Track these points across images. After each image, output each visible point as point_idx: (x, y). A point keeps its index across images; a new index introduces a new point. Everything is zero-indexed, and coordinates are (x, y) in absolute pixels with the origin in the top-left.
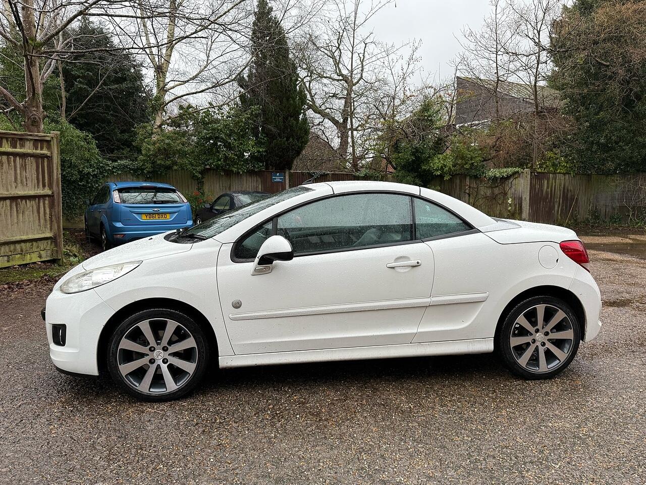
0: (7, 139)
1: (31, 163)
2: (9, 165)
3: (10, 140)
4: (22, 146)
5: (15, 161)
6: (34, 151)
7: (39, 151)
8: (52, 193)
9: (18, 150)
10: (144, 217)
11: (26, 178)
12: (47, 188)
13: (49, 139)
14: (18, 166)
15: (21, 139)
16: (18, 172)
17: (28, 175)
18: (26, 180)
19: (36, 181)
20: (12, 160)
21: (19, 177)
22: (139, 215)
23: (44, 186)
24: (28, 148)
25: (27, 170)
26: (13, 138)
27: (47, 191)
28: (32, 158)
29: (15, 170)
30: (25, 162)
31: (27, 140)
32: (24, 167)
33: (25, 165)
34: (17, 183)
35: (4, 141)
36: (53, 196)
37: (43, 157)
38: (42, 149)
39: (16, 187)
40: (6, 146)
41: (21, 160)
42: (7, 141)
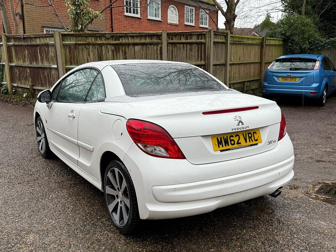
0: (183, 35)
1: (195, 47)
2: (184, 49)
3: (185, 36)
4: (191, 38)
5: (187, 47)
6: (197, 41)
7: (200, 41)
8: (205, 64)
9: (189, 41)
10: (280, 79)
11: (192, 55)
12: (203, 60)
13: (205, 33)
14: (188, 49)
15: (190, 35)
16: (188, 52)
17: (193, 54)
18: (192, 57)
19: (197, 57)
20: (185, 46)
21: (188, 55)
22: (278, 78)
23: (201, 60)
24: (194, 40)
25: (193, 51)
26: (186, 35)
27: (203, 63)
28: (196, 45)
29: (187, 52)
30: (192, 47)
31: (193, 35)
32: (191, 50)
33: (192, 49)
34: (187, 59)
35: (182, 37)
36: (205, 65)
37: (201, 43)
38: (201, 39)
39: (186, 61)
40: (183, 39)
41: (190, 46)
42: (184, 37)
